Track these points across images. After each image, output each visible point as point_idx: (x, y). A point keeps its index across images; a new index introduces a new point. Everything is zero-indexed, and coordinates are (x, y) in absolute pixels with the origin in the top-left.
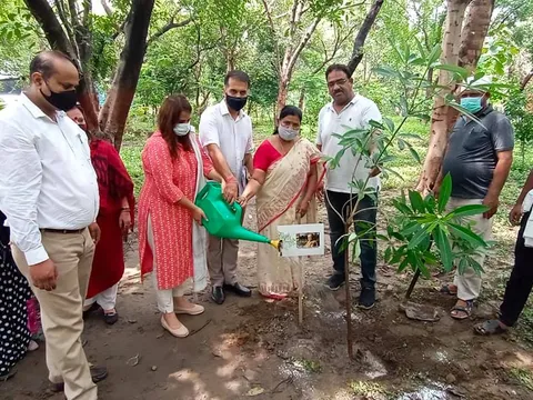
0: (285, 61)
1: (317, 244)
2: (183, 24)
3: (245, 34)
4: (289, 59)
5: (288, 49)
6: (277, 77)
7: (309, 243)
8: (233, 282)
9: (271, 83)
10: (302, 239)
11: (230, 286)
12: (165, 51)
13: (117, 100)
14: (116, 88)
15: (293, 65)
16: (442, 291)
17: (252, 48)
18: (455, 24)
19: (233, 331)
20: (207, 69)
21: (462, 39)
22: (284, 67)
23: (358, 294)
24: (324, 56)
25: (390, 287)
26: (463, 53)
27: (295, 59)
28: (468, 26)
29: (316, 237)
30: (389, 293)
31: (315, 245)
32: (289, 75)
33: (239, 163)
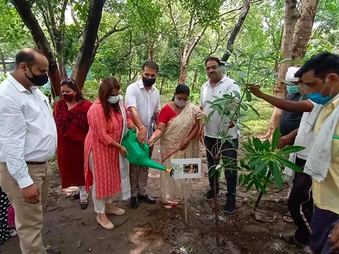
0: (185, 53)
1: (196, 171)
2: (122, 30)
3: (160, 37)
4: (187, 52)
5: (187, 46)
6: (180, 63)
7: (191, 170)
8: (144, 195)
9: (176, 66)
10: (187, 168)
11: (142, 196)
12: (111, 46)
14: (76, 70)
15: (189, 56)
16: (279, 202)
17: (165, 44)
18: (289, 32)
19: (143, 226)
20: (136, 57)
21: (294, 41)
22: (184, 56)
23: (225, 204)
24: (210, 50)
25: (246, 199)
26: (295, 50)
27: (191, 52)
28: (298, 33)
29: (196, 166)
30: (245, 203)
31: (195, 172)
32: (187, 61)
33: (150, 119)
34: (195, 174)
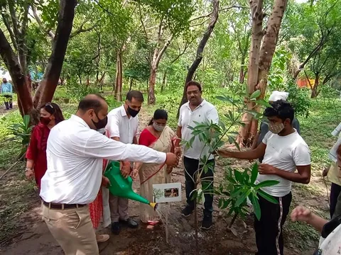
0: (155, 57)
1: (177, 195)
2: (89, 30)
3: (129, 39)
4: (157, 55)
5: (156, 49)
6: (149, 64)
7: (172, 194)
9: (145, 68)
10: (168, 193)
12: (76, 46)
13: (46, 87)
14: (46, 81)
15: (159, 60)
17: (134, 45)
18: (256, 47)
20: (104, 58)
21: (260, 55)
22: (154, 60)
24: (178, 51)
25: (220, 213)
26: (261, 64)
27: (162, 54)
28: (263, 48)
29: (176, 191)
30: (220, 217)
31: (176, 196)
32: (157, 65)
34: (175, 198)
